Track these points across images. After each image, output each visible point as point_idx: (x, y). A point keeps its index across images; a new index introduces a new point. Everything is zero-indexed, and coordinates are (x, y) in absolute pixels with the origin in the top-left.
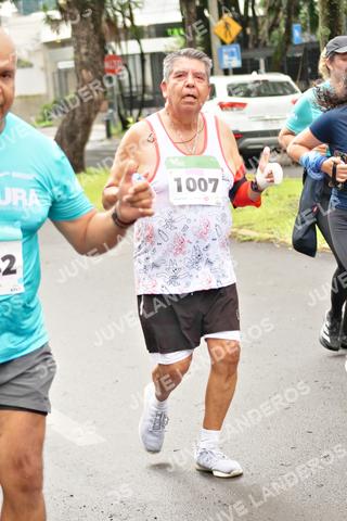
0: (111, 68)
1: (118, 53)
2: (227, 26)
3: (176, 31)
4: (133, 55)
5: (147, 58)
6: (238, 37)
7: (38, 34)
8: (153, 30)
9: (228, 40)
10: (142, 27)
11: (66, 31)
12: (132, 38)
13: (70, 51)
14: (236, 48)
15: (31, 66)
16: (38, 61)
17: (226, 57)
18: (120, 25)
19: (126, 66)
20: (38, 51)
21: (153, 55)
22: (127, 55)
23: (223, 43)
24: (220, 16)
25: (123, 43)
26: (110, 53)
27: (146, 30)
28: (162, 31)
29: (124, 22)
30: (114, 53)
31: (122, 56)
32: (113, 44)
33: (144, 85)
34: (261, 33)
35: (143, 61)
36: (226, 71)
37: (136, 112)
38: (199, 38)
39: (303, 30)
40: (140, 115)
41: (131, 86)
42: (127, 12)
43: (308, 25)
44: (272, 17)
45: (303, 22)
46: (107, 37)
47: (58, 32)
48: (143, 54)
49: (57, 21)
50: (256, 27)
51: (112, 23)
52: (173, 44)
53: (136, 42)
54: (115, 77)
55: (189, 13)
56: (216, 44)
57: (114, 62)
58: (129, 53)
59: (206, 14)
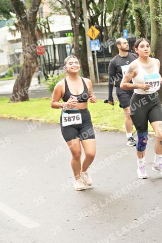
0: (40, 52)
1: (43, 45)
2: (93, 31)
3: (69, 34)
4: (50, 46)
5: (56, 47)
6: (98, 36)
7: (6, 37)
8: (59, 34)
9: (94, 38)
10: (53, 33)
11: (18, 35)
12: (49, 38)
13: (20, 44)
14: (97, 41)
15: (3, 51)
16: (6, 50)
17: (93, 46)
18: (43, 32)
19: (47, 51)
20: (5, 45)
21: (59, 45)
22: (47, 46)
23: (91, 39)
24: (90, 27)
25: (45, 40)
26: (39, 45)
27: (55, 34)
28: (63, 34)
29: (45, 30)
30: (41, 45)
31: (45, 46)
32: (40, 41)
33: (55, 59)
34: (109, 34)
35: (54, 48)
36: (93, 52)
37: (51, 72)
38: (80, 37)
39: (128, 32)
40: (53, 73)
41: (49, 60)
42: (47, 26)
43: (131, 30)
44: (114, 27)
45: (128, 28)
46: (38, 38)
47: (15, 35)
48: (54, 45)
49: (14, 31)
50: (107, 32)
51: (40, 31)
52: (68, 40)
53: (51, 39)
54: (41, 56)
55: (75, 26)
56: (88, 40)
57: (41, 49)
58: (48, 44)
59: (83, 26)
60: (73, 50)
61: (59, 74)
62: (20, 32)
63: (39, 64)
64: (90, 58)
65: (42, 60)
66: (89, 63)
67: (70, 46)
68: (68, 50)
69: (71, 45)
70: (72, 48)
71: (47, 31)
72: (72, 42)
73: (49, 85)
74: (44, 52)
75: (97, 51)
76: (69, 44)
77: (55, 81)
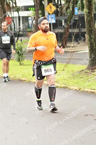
0: (8, 22)
1: (10, 16)
2: (51, 7)
3: (32, 9)
4: (16, 17)
5: (21, 18)
6: (54, 11)
8: (23, 8)
9: (51, 13)
10: (19, 7)
12: (15, 11)
14: (54, 16)
17: (50, 19)
18: (11, 6)
19: (13, 21)
21: (23, 17)
22: (14, 17)
23: (49, 14)
24: (48, 4)
25: (12, 13)
26: (7, 16)
27: (21, 8)
28: (27, 8)
29: (13, 5)
30: (9, 16)
31: (12, 17)
32: (8, 13)
34: (63, 10)
35: (19, 20)
36: (50, 24)
37: (16, 38)
38: (40, 12)
39: (79, 10)
40: (18, 40)
41: (15, 28)
42: (14, 1)
43: (80, 8)
44: (67, 5)
45: (78, 6)
46: (6, 10)
48: (19, 17)
50: (61, 8)
51: (8, 5)
52: (30, 13)
53: (17, 12)
55: (37, 2)
56: (46, 14)
57: (9, 19)
58: (14, 16)
59: (43, 2)
61: (22, 40)
67: (32, 19)
68: (30, 22)
69: (33, 17)
70: (34, 20)
71: (14, 5)
72: (34, 15)
74: (11, 22)
75: (53, 24)
76: (31, 17)
77: (19, 46)
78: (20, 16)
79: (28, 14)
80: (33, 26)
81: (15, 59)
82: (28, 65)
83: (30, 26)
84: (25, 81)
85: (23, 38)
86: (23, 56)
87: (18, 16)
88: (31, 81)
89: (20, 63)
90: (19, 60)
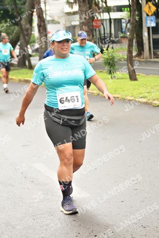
0: (96, 25)
1: (99, 18)
2: (150, 7)
3: (126, 9)
4: (106, 20)
5: (112, 21)
6: (154, 12)
7: (63, 9)
8: (115, 8)
9: (150, 14)
10: (110, 7)
11: (76, 8)
12: (106, 12)
13: (77, 17)
14: (153, 18)
15: (59, 23)
16: (62, 21)
17: (149, 22)
18: (100, 5)
19: (103, 24)
20: (62, 16)
21: (115, 20)
22: (103, 19)
23: (148, 15)
24: (147, 3)
25: (102, 14)
26: (96, 18)
27: (112, 8)
28: (120, 9)
29: (102, 4)
30: (97, 18)
31: (101, 20)
32: (97, 14)
33: (111, 33)
35: (110, 22)
36: (149, 28)
37: (106, 46)
38: (137, 13)
40: (108, 47)
41: (105, 33)
47: (72, 8)
49: (72, 3)
51: (97, 5)
52: (124, 15)
53: (107, 14)
54: (97, 29)
55: (132, 1)
56: (144, 15)
57: (97, 22)
58: (105, 18)
59: (140, 1)
60: (129, 25)
61: (114, 48)
62: (77, 4)
63: (95, 37)
64: (145, 34)
65: (98, 33)
66: (144, 38)
67: (126, 21)
68: (124, 25)
69: (127, 20)
70: (128, 23)
72: (128, 17)
73: (104, 58)
74: (100, 26)
75: (153, 28)
76: (125, 19)
77: (110, 55)
78: (111, 18)
79: (121, 16)
80: (127, 30)
81: (104, 71)
82: (122, 79)
83: (123, 31)
84: (118, 98)
85: (114, 45)
86: (116, 67)
87: (109, 18)
88: (126, 98)
89: (111, 77)
90: (110, 73)
